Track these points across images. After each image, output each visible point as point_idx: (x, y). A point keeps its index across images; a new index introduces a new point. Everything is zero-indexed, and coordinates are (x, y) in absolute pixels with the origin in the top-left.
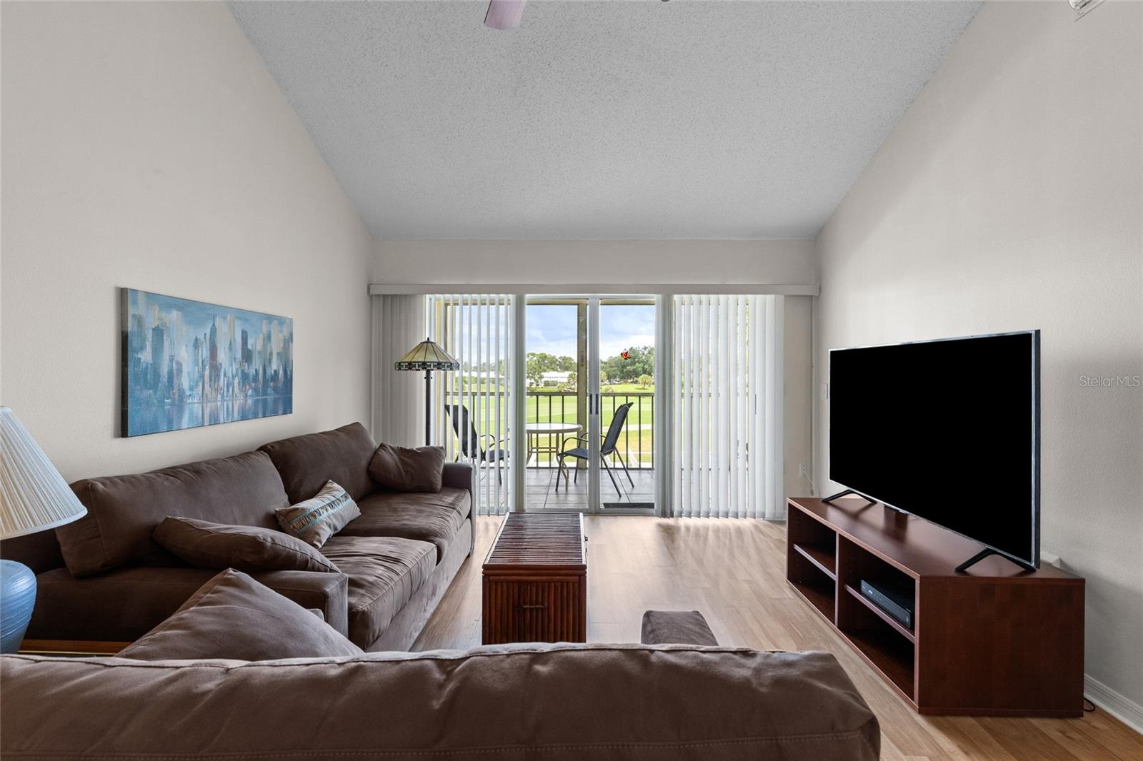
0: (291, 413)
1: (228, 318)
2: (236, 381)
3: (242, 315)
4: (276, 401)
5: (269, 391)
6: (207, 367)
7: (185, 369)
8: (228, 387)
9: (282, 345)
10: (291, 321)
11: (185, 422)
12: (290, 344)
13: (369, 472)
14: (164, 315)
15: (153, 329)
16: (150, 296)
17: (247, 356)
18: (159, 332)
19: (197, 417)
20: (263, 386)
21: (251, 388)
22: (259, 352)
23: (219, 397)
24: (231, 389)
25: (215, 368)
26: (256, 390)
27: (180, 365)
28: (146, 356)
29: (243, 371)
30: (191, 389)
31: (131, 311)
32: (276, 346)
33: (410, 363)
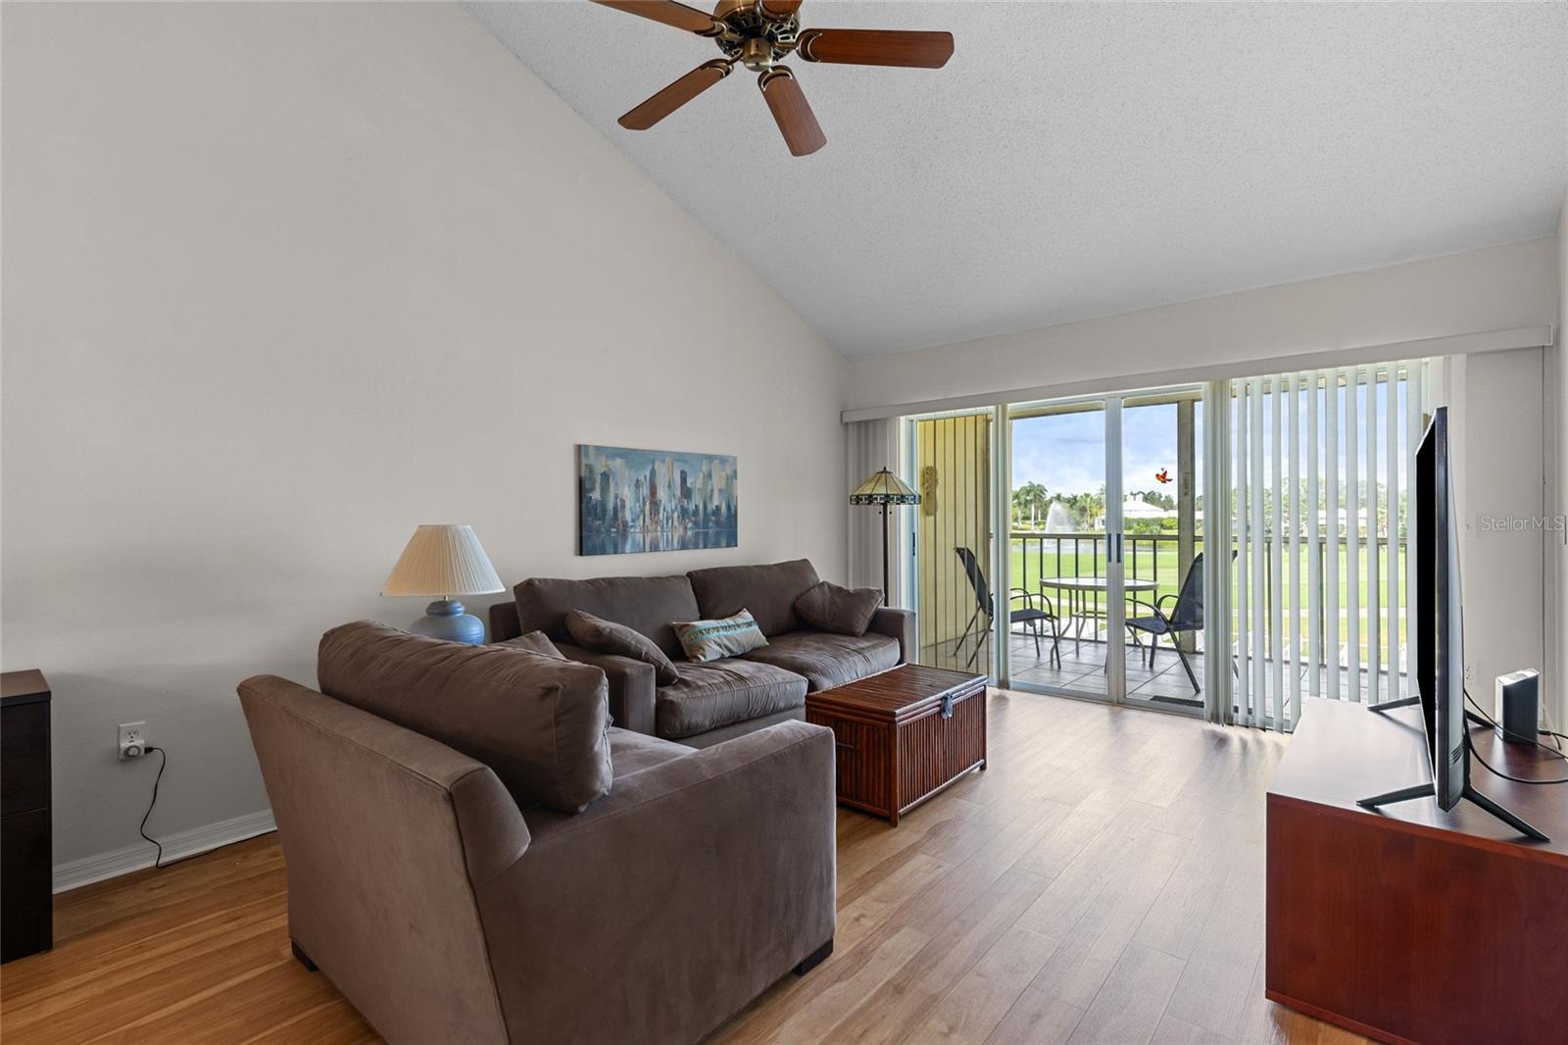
0: (736, 546)
1: (667, 460)
2: (676, 514)
3: (680, 457)
4: (718, 534)
5: (710, 524)
6: (648, 503)
7: (628, 506)
8: (667, 520)
9: (724, 481)
10: (735, 459)
11: (628, 547)
12: (734, 481)
13: (794, 608)
14: (609, 463)
15: (602, 475)
16: (598, 449)
17: (687, 493)
18: (606, 476)
19: (639, 543)
20: (704, 521)
21: (690, 521)
22: (699, 490)
23: (659, 529)
24: (670, 521)
25: (655, 504)
26: (696, 524)
27: (623, 501)
28: (596, 495)
29: (682, 507)
30: (633, 521)
31: (584, 461)
32: (718, 483)
33: (870, 496)
